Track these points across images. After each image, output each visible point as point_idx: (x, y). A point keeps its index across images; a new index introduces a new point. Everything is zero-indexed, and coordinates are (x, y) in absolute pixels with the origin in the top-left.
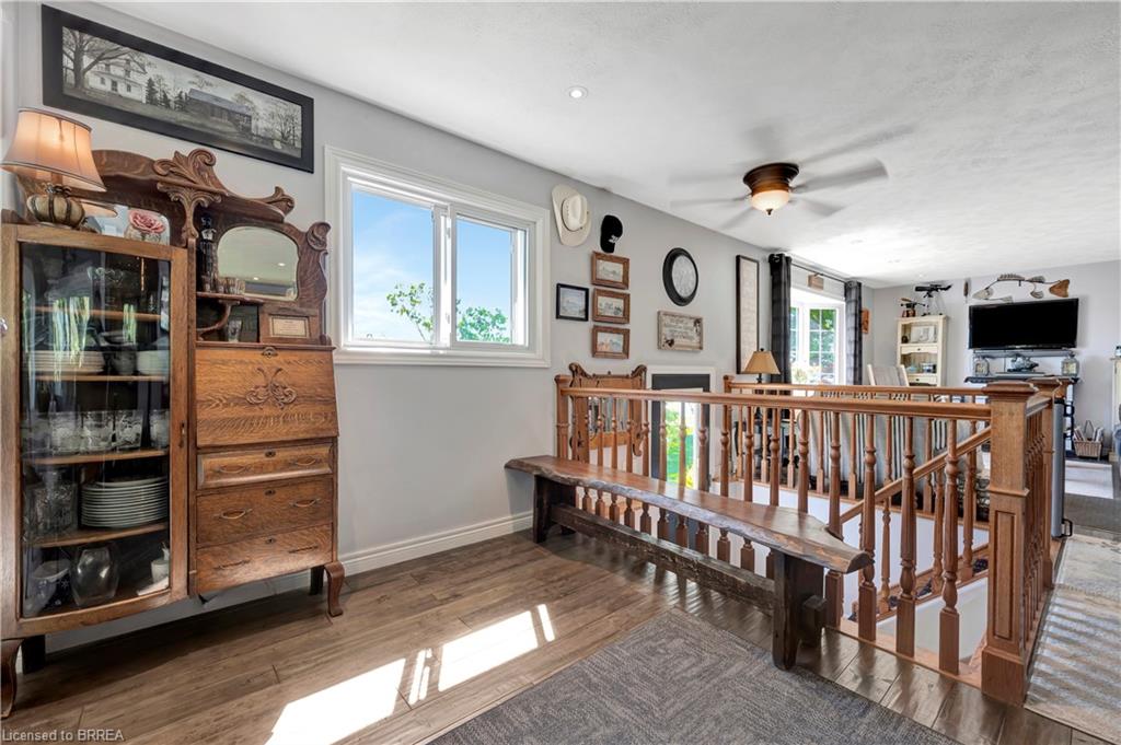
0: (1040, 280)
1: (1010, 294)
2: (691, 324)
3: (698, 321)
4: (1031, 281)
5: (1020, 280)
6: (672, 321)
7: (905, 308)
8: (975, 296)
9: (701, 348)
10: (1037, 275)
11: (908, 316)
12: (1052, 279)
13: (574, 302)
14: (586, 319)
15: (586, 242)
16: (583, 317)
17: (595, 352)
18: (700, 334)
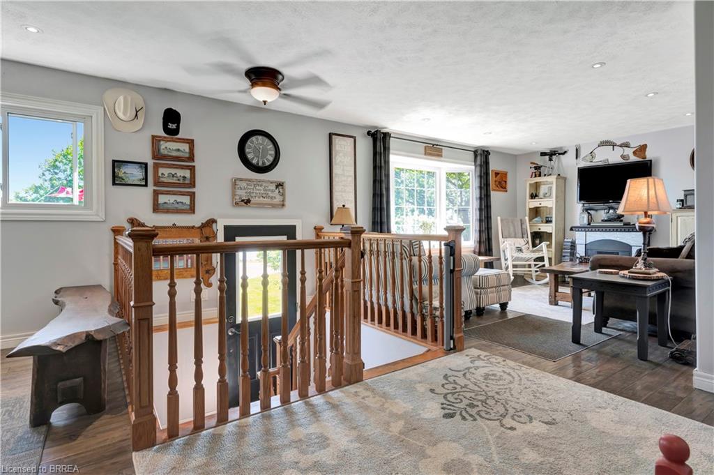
0: (626, 145)
1: (606, 158)
2: (273, 187)
3: (280, 185)
4: (621, 146)
5: (614, 145)
6: (248, 185)
7: (533, 170)
8: (583, 159)
9: (283, 205)
10: (625, 141)
11: (536, 176)
12: (635, 144)
13: (131, 173)
14: (146, 185)
15: (142, 128)
16: (144, 183)
17: (157, 208)
18: (283, 195)
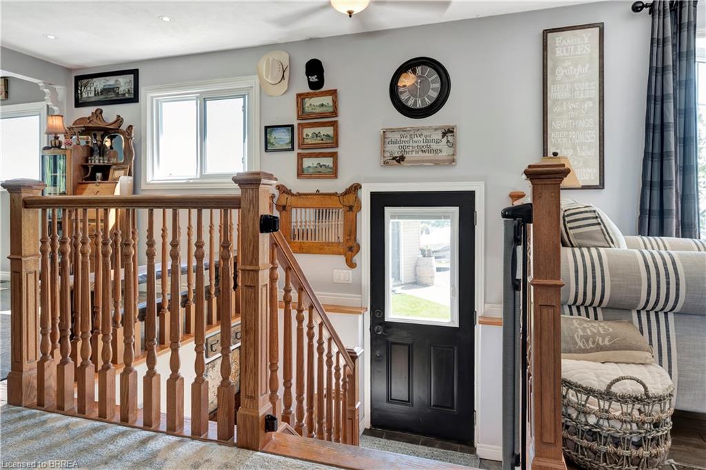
2: (438, 135)
3: (448, 132)
9: (453, 161)
13: (282, 137)
14: (293, 149)
16: (290, 147)
17: (301, 173)
18: (454, 145)
